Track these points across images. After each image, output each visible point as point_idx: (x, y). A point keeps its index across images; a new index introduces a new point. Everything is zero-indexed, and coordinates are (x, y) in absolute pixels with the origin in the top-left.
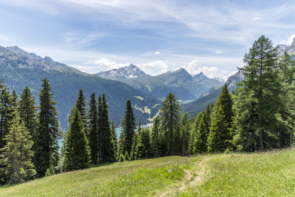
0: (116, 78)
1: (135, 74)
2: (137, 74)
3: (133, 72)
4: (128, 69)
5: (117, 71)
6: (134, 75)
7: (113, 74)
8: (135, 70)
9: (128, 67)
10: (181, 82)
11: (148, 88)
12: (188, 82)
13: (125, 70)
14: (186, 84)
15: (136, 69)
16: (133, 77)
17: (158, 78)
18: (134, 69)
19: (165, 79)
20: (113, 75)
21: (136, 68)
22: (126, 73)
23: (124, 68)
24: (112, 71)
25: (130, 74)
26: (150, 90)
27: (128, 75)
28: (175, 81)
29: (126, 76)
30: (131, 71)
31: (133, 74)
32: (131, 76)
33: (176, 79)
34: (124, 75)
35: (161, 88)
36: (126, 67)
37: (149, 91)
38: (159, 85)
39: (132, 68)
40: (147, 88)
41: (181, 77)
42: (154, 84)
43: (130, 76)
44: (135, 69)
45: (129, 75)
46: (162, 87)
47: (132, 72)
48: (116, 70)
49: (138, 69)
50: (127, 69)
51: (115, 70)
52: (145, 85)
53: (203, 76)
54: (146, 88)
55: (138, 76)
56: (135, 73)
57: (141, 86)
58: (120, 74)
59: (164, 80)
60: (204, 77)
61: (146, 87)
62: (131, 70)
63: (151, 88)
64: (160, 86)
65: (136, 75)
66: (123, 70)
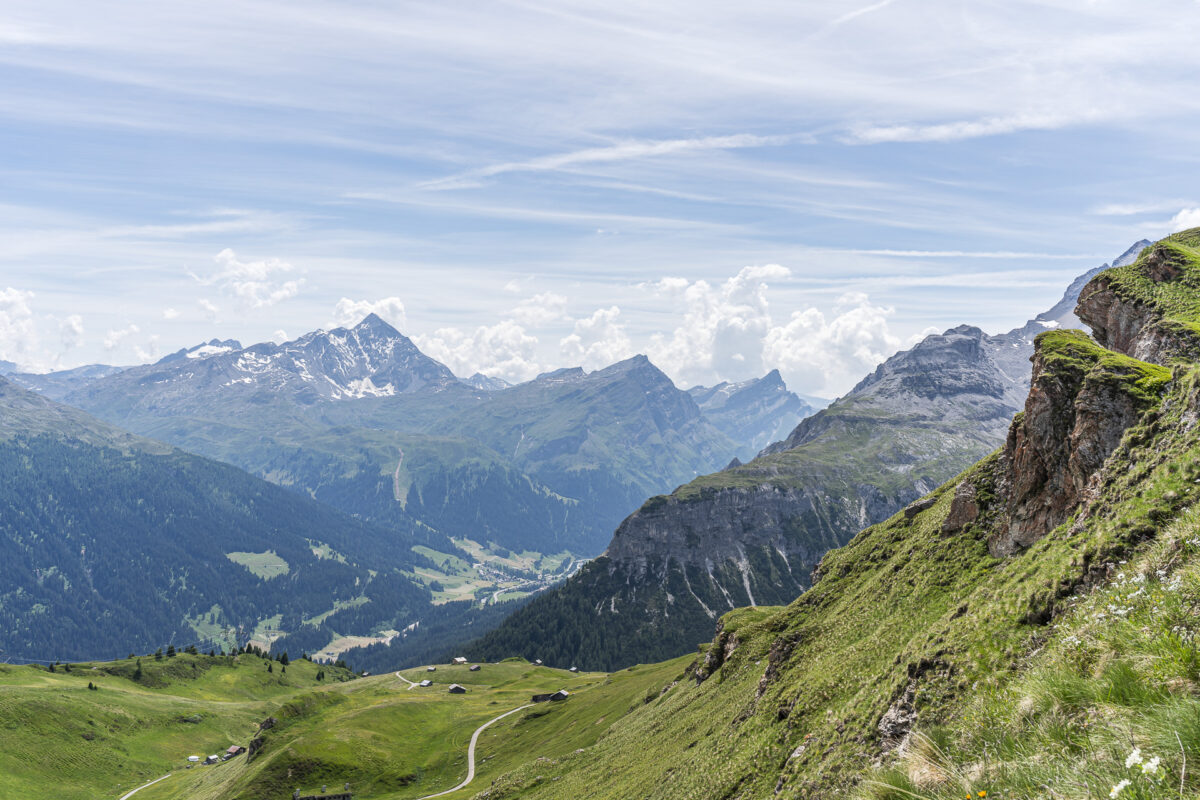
0: (254, 405)
1: (383, 374)
2: (395, 373)
3: (374, 363)
4: (351, 341)
5: (278, 355)
6: (378, 381)
7: (249, 375)
8: (387, 351)
9: (349, 332)
10: (607, 444)
11: (396, 483)
12: (656, 438)
13: (331, 350)
14: (642, 454)
15: (397, 347)
16: (374, 391)
17: (489, 413)
18: (384, 343)
19: (529, 419)
20: (247, 380)
21: (398, 340)
22: (332, 365)
23: (325, 340)
24: (246, 355)
25: (357, 373)
26: (401, 495)
27: (342, 381)
28: (573, 434)
29: (333, 382)
30: (366, 355)
31: (373, 370)
32: (362, 388)
33: (578, 427)
34: (317, 377)
35: (468, 486)
36: (339, 332)
37: (392, 497)
38: (459, 465)
39: (374, 341)
40: (389, 481)
41: (616, 414)
42: (429, 460)
43: (353, 384)
44: (391, 346)
45: (352, 379)
46: (475, 477)
47: (368, 359)
48: (275, 353)
49: (405, 347)
50: (342, 341)
51: (264, 349)
52: (386, 460)
53: (779, 396)
54: (382, 479)
55: (400, 387)
56: (384, 368)
57: (362, 466)
58: (298, 370)
59: (518, 426)
60: (783, 401)
61: (384, 473)
62: (366, 351)
63: (410, 482)
64: (464, 468)
65: (387, 381)
66: (319, 350)
